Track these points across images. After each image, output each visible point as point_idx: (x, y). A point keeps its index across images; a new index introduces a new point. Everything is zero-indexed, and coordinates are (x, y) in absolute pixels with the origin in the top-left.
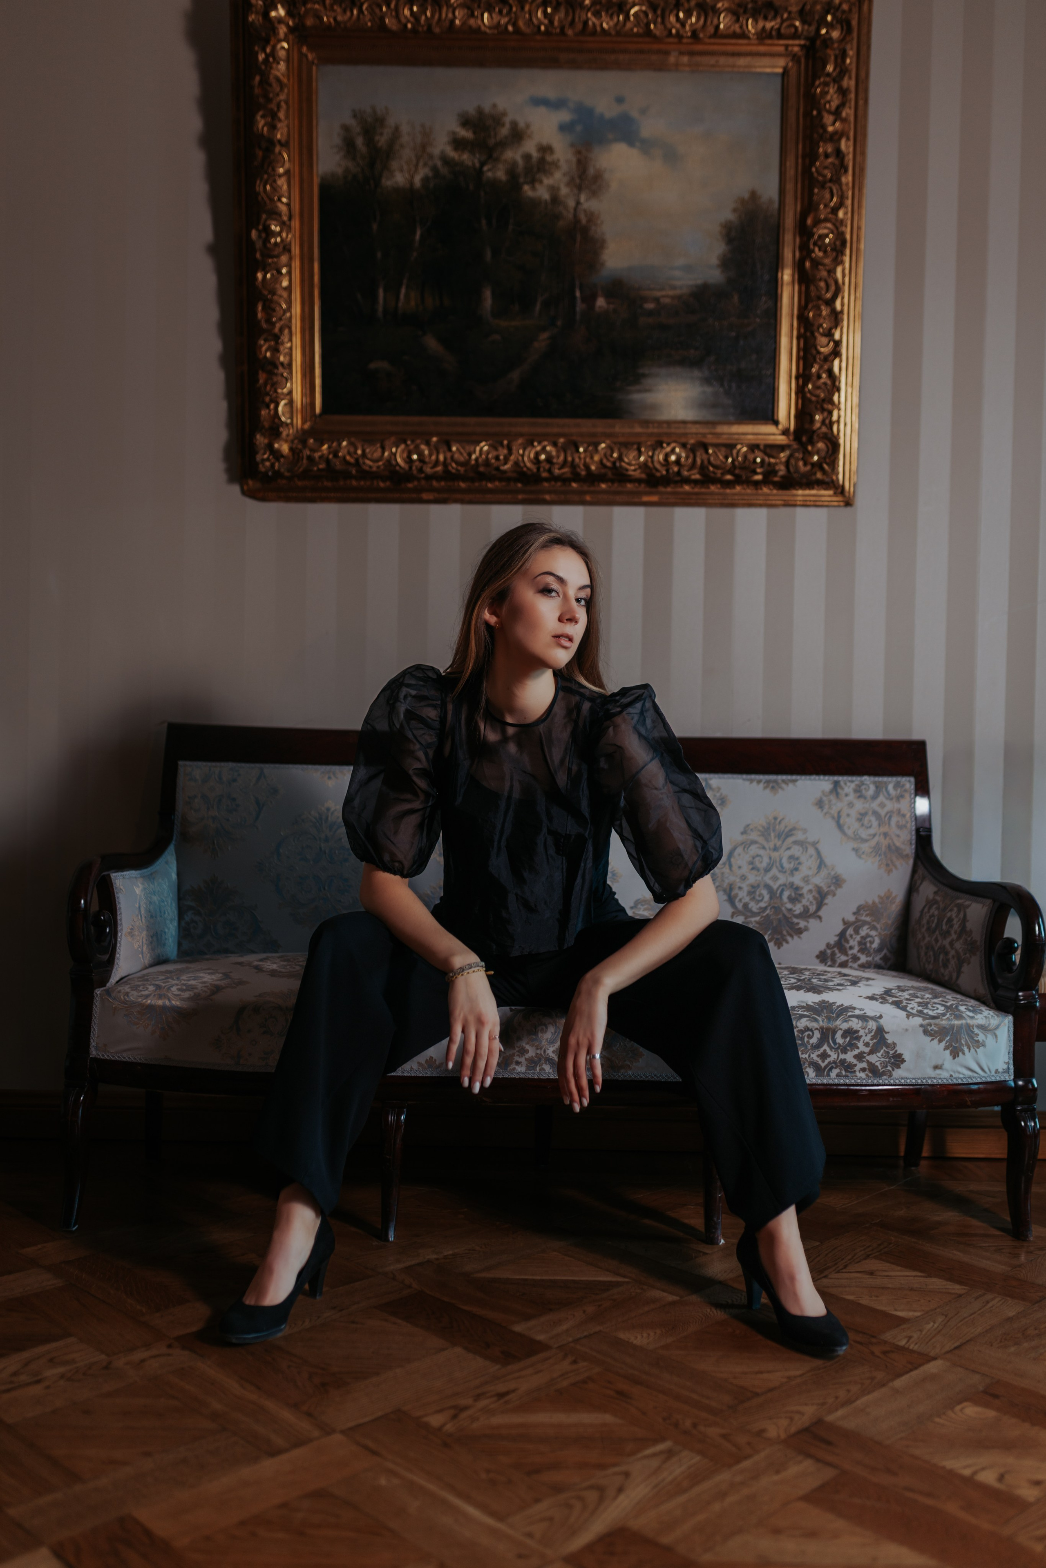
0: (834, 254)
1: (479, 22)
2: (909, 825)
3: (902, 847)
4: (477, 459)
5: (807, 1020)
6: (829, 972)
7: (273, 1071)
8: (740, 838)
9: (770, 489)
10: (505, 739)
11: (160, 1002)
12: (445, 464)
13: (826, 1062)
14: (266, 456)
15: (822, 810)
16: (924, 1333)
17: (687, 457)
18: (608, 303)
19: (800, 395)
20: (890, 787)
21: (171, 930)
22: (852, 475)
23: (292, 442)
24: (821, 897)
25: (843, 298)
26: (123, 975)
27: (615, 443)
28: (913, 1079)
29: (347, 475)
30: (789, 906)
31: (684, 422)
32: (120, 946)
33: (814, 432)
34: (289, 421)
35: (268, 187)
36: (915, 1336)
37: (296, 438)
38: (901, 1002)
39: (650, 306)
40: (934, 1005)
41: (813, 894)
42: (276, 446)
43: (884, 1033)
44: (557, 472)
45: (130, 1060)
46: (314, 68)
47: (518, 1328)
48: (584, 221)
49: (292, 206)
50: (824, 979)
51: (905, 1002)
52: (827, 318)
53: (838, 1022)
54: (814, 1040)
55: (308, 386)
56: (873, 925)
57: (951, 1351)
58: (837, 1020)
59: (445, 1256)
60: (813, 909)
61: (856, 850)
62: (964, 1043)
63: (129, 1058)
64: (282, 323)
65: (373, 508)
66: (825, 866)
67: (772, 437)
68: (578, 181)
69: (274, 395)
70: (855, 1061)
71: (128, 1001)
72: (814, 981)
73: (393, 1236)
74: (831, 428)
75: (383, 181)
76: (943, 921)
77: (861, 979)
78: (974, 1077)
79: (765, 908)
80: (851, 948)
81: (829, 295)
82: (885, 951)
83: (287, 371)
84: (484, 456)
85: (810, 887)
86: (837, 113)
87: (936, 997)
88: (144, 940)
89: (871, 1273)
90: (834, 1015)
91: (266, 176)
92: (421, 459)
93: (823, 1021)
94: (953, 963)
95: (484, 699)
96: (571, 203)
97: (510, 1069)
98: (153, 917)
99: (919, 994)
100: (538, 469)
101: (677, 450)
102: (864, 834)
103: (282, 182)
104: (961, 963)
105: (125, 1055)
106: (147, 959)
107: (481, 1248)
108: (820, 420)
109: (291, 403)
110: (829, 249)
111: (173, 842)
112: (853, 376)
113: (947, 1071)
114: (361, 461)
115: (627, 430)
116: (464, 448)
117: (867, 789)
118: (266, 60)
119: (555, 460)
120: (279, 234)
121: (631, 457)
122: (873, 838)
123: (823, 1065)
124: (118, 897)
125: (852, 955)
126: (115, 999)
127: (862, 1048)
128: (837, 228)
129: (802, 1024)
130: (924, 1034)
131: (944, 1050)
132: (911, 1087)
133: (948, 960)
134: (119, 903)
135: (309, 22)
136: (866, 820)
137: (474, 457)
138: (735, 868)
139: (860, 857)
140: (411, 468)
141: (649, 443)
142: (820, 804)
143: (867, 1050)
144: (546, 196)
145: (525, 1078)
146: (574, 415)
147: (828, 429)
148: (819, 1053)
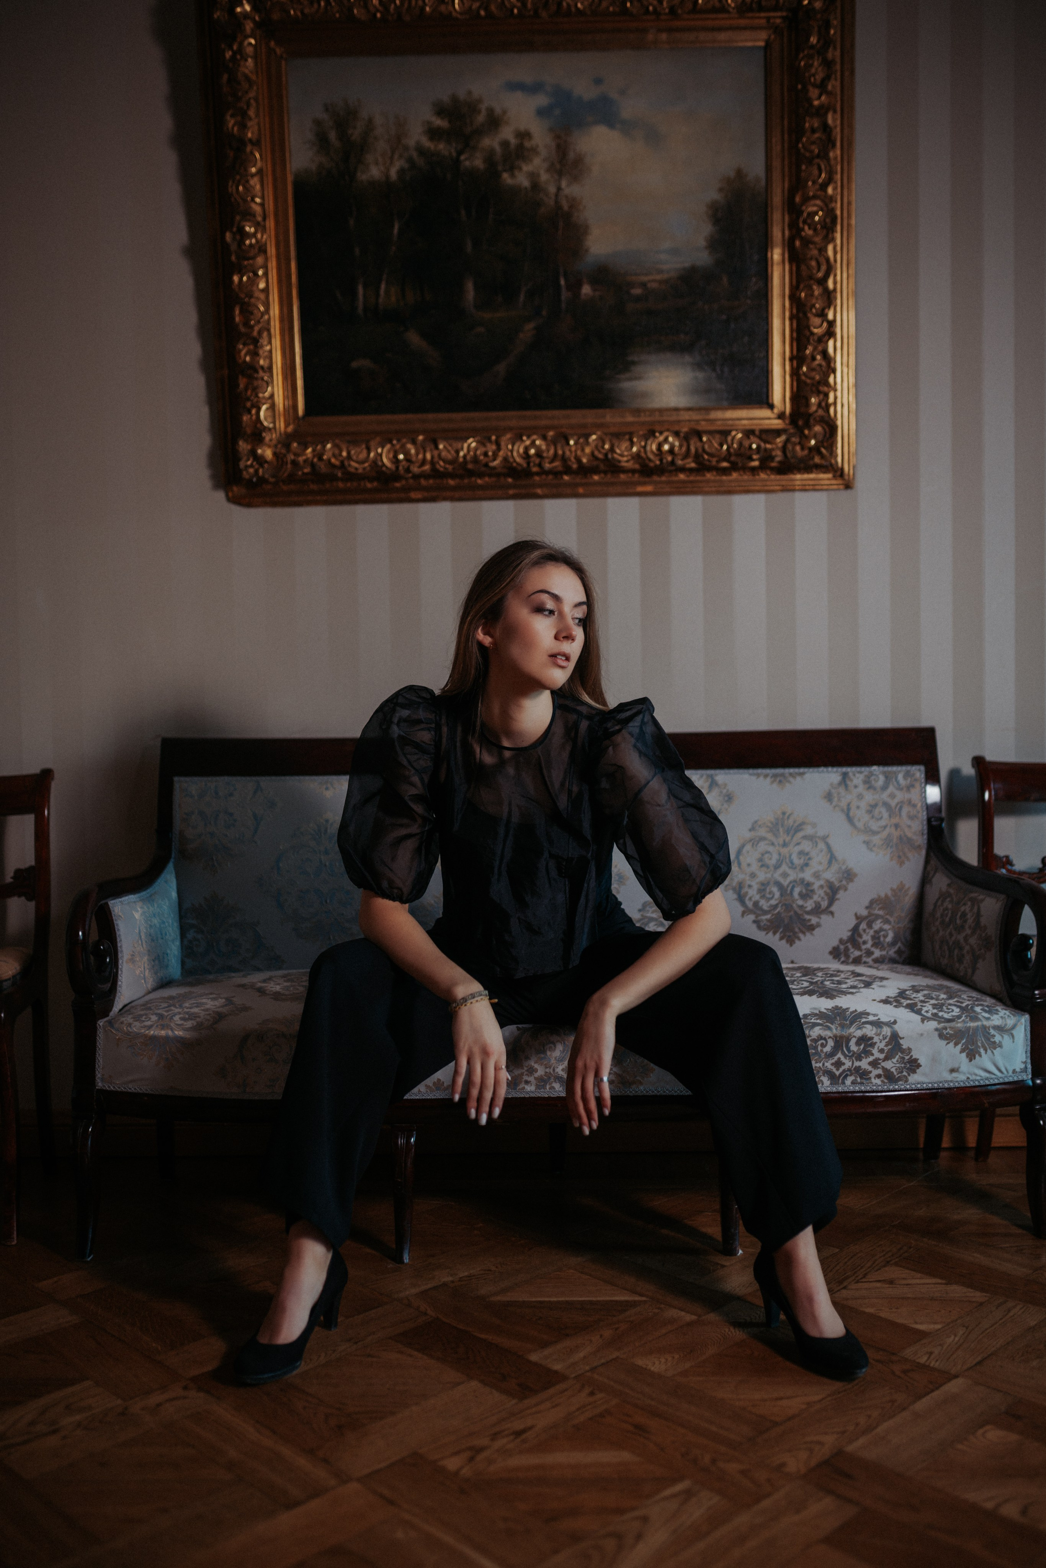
0: (825, 231)
1: (450, 8)
2: (920, 815)
3: (915, 838)
4: (465, 457)
5: (820, 1029)
6: (842, 972)
7: (280, 1098)
8: (748, 835)
9: (768, 475)
10: (502, 763)
11: (163, 1033)
12: (432, 463)
13: (841, 1070)
14: (249, 463)
15: (831, 804)
16: (945, 1347)
17: (681, 446)
18: (594, 290)
19: (795, 378)
20: (900, 777)
21: (174, 950)
22: (851, 458)
23: (276, 446)
24: (833, 892)
25: (835, 276)
26: (126, 1002)
27: (606, 434)
28: (929, 1083)
29: (333, 478)
30: (800, 902)
31: (677, 410)
32: (122, 973)
33: (810, 415)
34: (271, 426)
35: (241, 188)
36: (936, 1351)
37: (279, 442)
38: (915, 1004)
39: (637, 291)
40: (949, 1007)
41: (824, 890)
42: (259, 451)
43: (899, 1039)
44: (547, 466)
45: (136, 1091)
46: (283, 63)
47: (534, 1357)
48: (565, 207)
49: (266, 206)
50: (838, 981)
51: (919, 1004)
52: (819, 297)
53: (852, 1030)
54: (828, 1049)
55: (290, 387)
56: (887, 919)
57: (971, 1368)
58: (850, 1027)
59: (460, 1278)
60: (824, 904)
61: (867, 843)
62: (980, 1045)
63: (135, 1089)
64: (260, 326)
65: (361, 510)
66: (836, 860)
67: (767, 422)
68: (558, 166)
69: (255, 400)
70: (870, 1068)
71: (131, 1032)
72: (827, 983)
73: (408, 1258)
74: (828, 411)
75: (359, 174)
76: (956, 915)
77: (875, 978)
78: (991, 1079)
79: (776, 906)
80: (865, 943)
81: (820, 275)
82: (899, 944)
83: (268, 374)
84: (472, 453)
85: (822, 882)
86: (822, 87)
87: (950, 998)
88: (146, 965)
89: (891, 1282)
90: (848, 1022)
91: (238, 177)
92: (408, 459)
93: (836, 1029)
94: (968, 958)
95: (478, 723)
96: (552, 189)
97: (519, 1089)
98: (155, 941)
99: (934, 994)
100: (528, 464)
101: (671, 439)
102: (874, 826)
103: (255, 182)
104: (975, 959)
105: (130, 1086)
106: (150, 983)
107: (497, 1267)
108: (817, 403)
109: (273, 407)
110: (819, 227)
111: (172, 860)
112: (848, 356)
113: (964, 1073)
114: (346, 463)
115: (618, 420)
116: (451, 445)
117: (877, 781)
118: (233, 57)
119: (545, 455)
120: (254, 235)
121: (623, 448)
122: (883, 831)
123: (837, 1073)
124: (117, 925)
125: (865, 949)
126: (117, 1030)
127: (877, 1054)
128: (826, 205)
129: (816, 1032)
130: (940, 1038)
131: (961, 1053)
132: (928, 1091)
133: (963, 956)
134: (118, 930)
135: (276, 16)
136: (877, 811)
137: (461, 454)
138: (744, 865)
139: (871, 850)
140: (397, 468)
141: (641, 433)
142: (829, 797)
143: (882, 1056)
144: (526, 183)
145: (534, 1097)
146: (563, 406)
147: (824, 411)
148: (833, 1061)
